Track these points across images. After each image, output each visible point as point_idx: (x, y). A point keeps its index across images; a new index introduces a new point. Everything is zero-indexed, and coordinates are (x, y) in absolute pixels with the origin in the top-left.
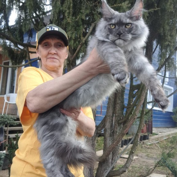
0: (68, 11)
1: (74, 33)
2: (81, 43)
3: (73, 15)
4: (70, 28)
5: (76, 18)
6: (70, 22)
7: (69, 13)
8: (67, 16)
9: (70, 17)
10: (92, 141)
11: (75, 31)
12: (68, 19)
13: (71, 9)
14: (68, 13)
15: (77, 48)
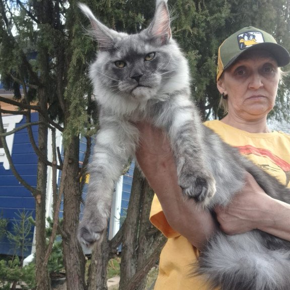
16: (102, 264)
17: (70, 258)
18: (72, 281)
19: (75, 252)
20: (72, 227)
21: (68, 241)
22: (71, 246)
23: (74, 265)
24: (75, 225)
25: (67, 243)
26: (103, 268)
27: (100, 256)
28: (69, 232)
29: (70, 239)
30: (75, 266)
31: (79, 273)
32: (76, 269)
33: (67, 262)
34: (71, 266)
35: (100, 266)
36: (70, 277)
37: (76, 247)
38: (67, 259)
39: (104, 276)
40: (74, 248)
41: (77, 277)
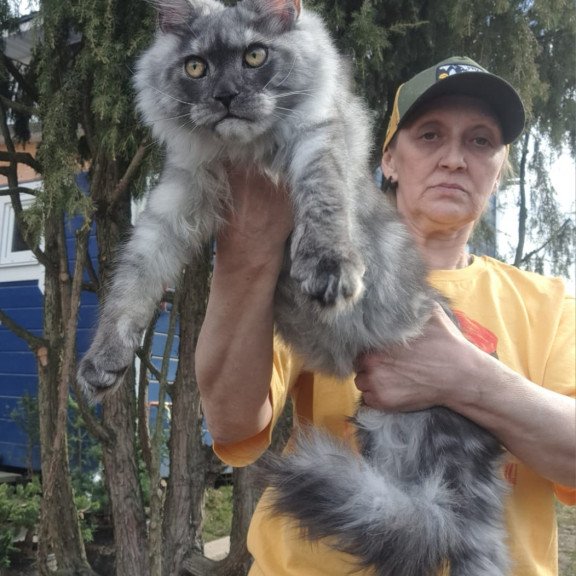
0: (95, 22)
1: (119, 103)
2: (144, 141)
3: (115, 38)
4: (104, 83)
5: (127, 47)
6: (105, 60)
7: (101, 28)
8: (92, 40)
9: (106, 43)
10: (188, 503)
11: (124, 93)
12: (96, 50)
13: (108, 15)
14: (96, 28)
15: (131, 159)
16: (190, 497)
17: (119, 483)
18: (124, 531)
19: (127, 470)
20: (120, 417)
21: (113, 447)
22: (119, 457)
23: (127, 497)
24: (125, 411)
25: (110, 450)
26: (192, 504)
27: (183, 479)
28: (113, 427)
29: (116, 442)
30: (129, 501)
31: (138, 515)
32: (132, 505)
33: (112, 490)
34: (121, 498)
35: (186, 500)
36: (119, 523)
37: (130, 461)
38: (111, 485)
39: (195, 522)
40: (124, 461)
41: (135, 522)
